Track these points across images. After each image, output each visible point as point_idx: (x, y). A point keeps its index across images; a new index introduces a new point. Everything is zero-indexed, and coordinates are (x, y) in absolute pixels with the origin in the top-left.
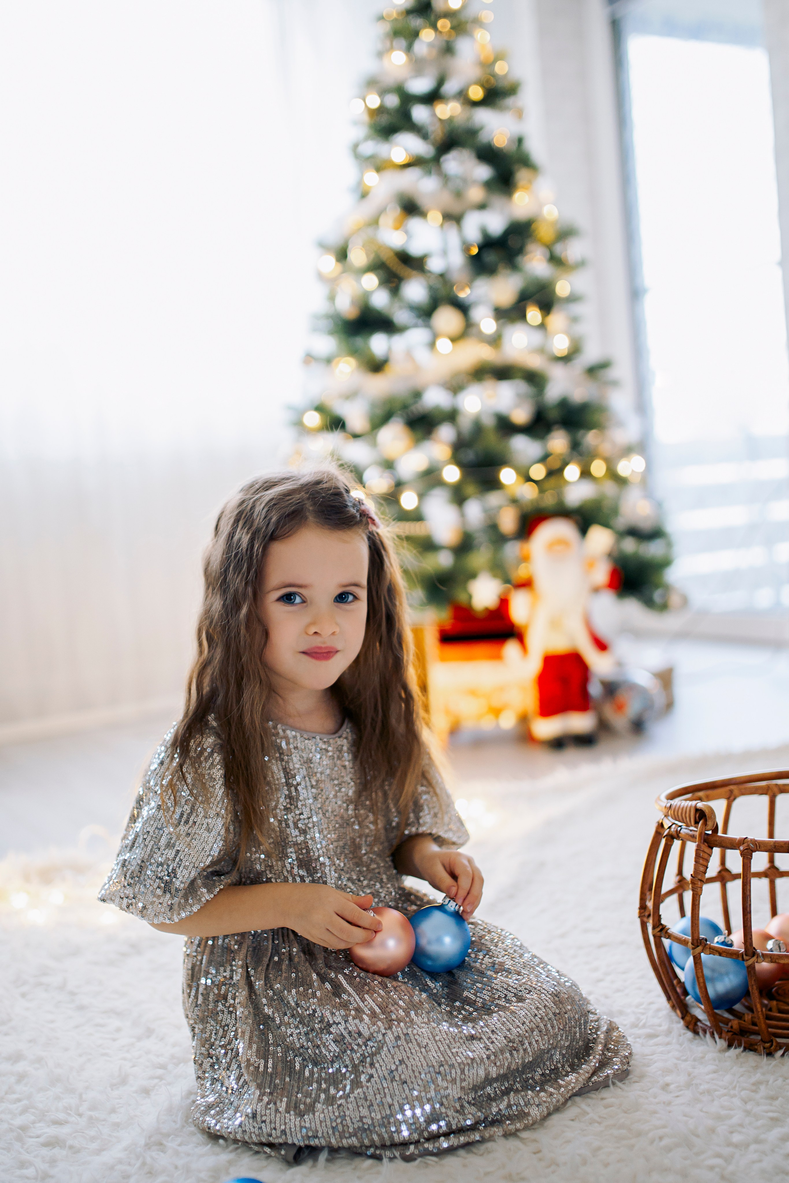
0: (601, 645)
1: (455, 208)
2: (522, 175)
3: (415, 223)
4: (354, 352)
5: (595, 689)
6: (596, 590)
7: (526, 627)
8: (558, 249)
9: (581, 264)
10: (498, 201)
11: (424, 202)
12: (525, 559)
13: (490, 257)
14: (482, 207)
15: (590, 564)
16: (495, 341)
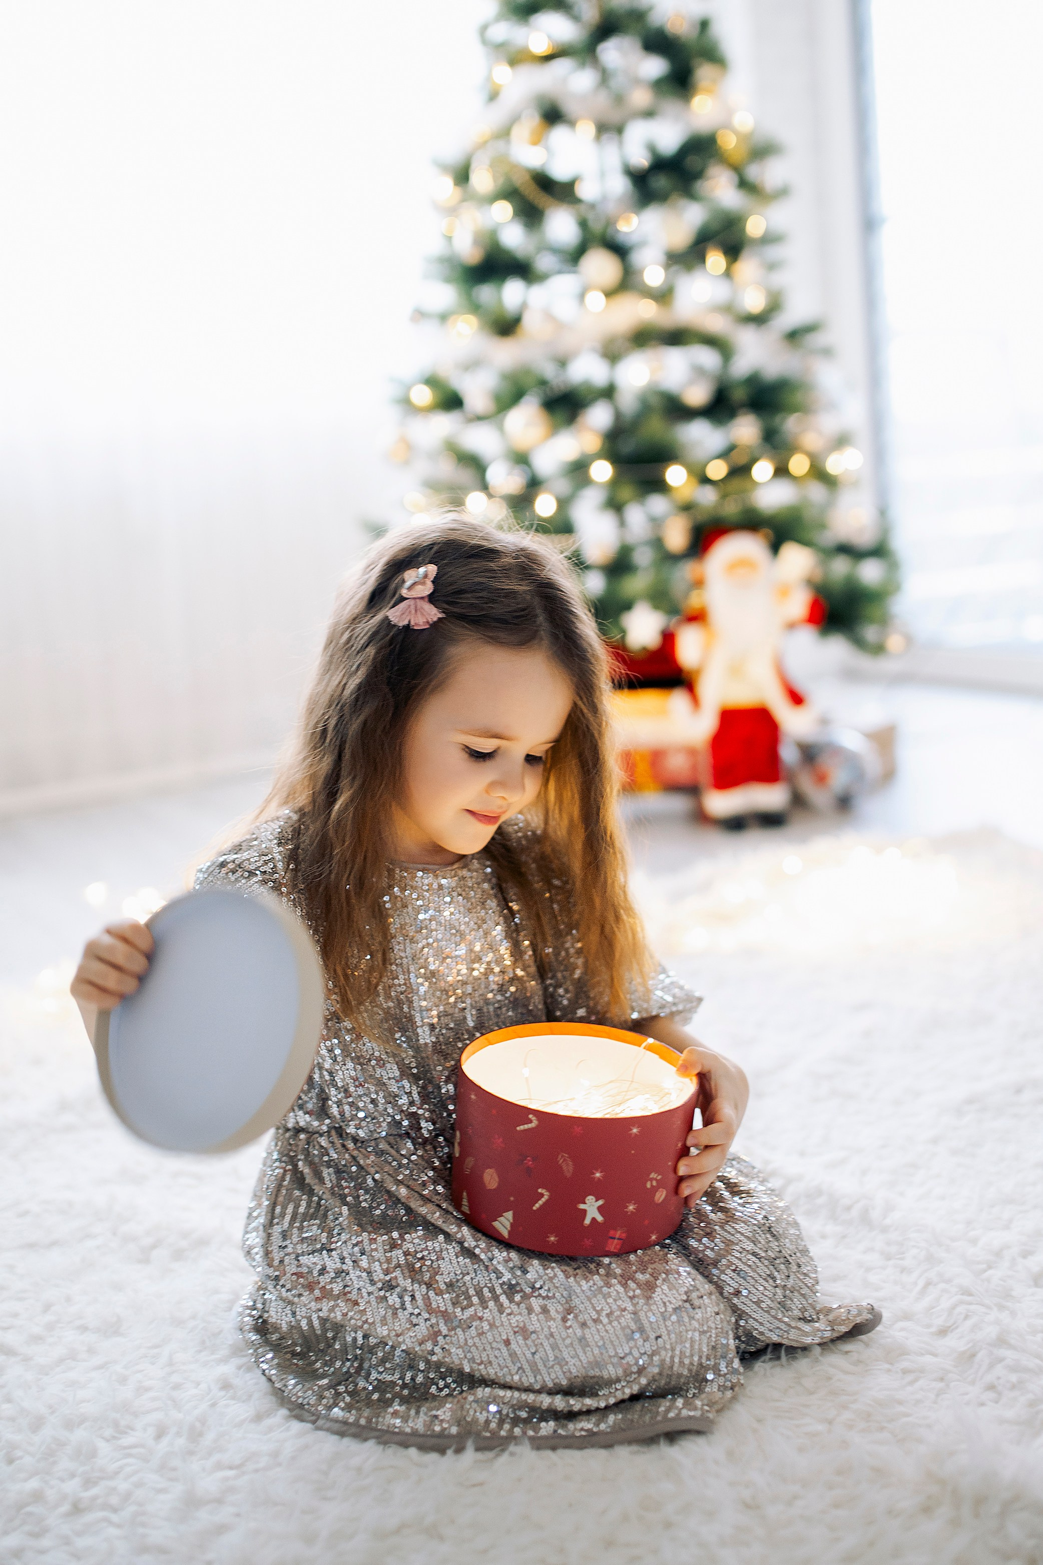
0: (796, 698)
1: (614, 117)
2: (704, 73)
3: (559, 133)
4: (475, 308)
5: (788, 754)
6: (791, 626)
7: (698, 672)
8: (753, 172)
9: (782, 193)
10: (671, 106)
11: (570, 107)
12: (699, 583)
13: (661, 182)
14: (649, 114)
15: (784, 591)
16: (664, 296)
